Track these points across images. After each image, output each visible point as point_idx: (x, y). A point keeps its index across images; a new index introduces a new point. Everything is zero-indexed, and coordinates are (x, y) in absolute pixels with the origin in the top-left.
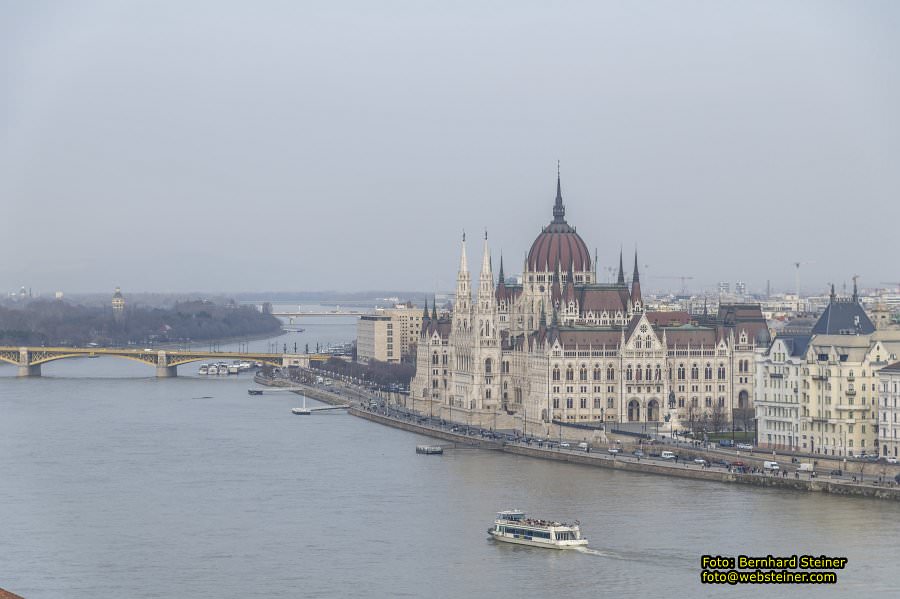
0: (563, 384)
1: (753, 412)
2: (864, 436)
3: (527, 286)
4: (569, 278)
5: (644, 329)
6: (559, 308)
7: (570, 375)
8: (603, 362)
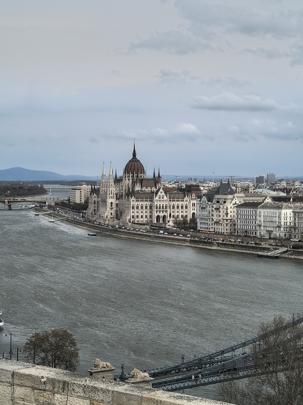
0: (136, 210)
1: (196, 220)
2: (231, 228)
3: (124, 179)
4: (138, 176)
5: (161, 192)
6: (134, 186)
7: (137, 208)
8: (148, 203)
